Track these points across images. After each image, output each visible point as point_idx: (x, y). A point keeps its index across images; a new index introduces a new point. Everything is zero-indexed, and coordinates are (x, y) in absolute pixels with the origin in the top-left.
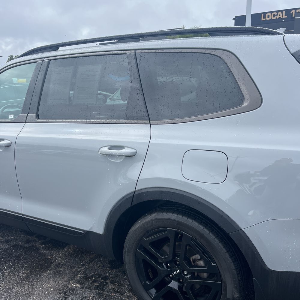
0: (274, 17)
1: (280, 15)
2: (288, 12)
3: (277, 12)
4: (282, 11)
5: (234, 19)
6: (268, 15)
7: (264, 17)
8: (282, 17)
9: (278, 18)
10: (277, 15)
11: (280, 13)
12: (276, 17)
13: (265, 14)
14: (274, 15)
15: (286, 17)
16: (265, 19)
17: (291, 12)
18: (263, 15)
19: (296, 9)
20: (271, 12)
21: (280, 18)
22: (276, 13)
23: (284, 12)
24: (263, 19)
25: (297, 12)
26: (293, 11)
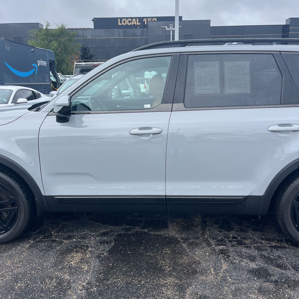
0: (129, 23)
1: (134, 22)
2: (141, 19)
3: (132, 18)
4: (136, 18)
5: (93, 20)
6: (124, 21)
7: (121, 22)
8: (136, 24)
9: (132, 24)
10: (131, 22)
11: (134, 20)
12: (130, 24)
13: (121, 19)
14: (129, 21)
15: (140, 24)
16: (121, 24)
17: (144, 20)
18: (119, 20)
19: (147, 18)
20: (127, 18)
21: (134, 24)
22: (131, 20)
23: (137, 19)
24: (119, 24)
25: (148, 20)
26: (145, 20)
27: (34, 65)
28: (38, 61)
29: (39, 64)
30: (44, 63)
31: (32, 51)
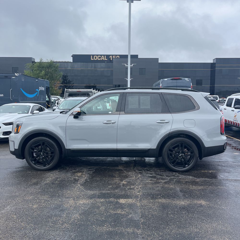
0: (99, 58)
1: (103, 58)
2: (108, 56)
3: (101, 55)
4: (104, 55)
5: (72, 56)
6: (95, 57)
7: (93, 58)
8: (104, 60)
9: (101, 60)
10: (101, 58)
11: (103, 56)
12: (100, 59)
13: (93, 56)
14: (99, 57)
15: (107, 59)
16: (93, 59)
17: (110, 57)
18: (92, 56)
19: (112, 55)
20: (97, 55)
21: (103, 60)
22: (100, 57)
23: (105, 56)
24: (92, 59)
25: (113, 57)
26: (111, 57)
27: (37, 90)
28: (40, 87)
29: (40, 89)
30: (43, 89)
31: (36, 81)
